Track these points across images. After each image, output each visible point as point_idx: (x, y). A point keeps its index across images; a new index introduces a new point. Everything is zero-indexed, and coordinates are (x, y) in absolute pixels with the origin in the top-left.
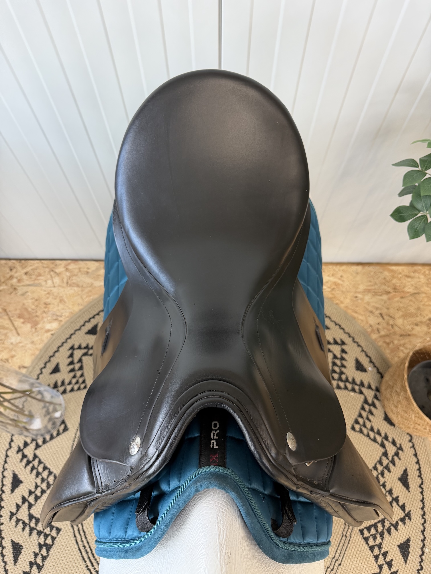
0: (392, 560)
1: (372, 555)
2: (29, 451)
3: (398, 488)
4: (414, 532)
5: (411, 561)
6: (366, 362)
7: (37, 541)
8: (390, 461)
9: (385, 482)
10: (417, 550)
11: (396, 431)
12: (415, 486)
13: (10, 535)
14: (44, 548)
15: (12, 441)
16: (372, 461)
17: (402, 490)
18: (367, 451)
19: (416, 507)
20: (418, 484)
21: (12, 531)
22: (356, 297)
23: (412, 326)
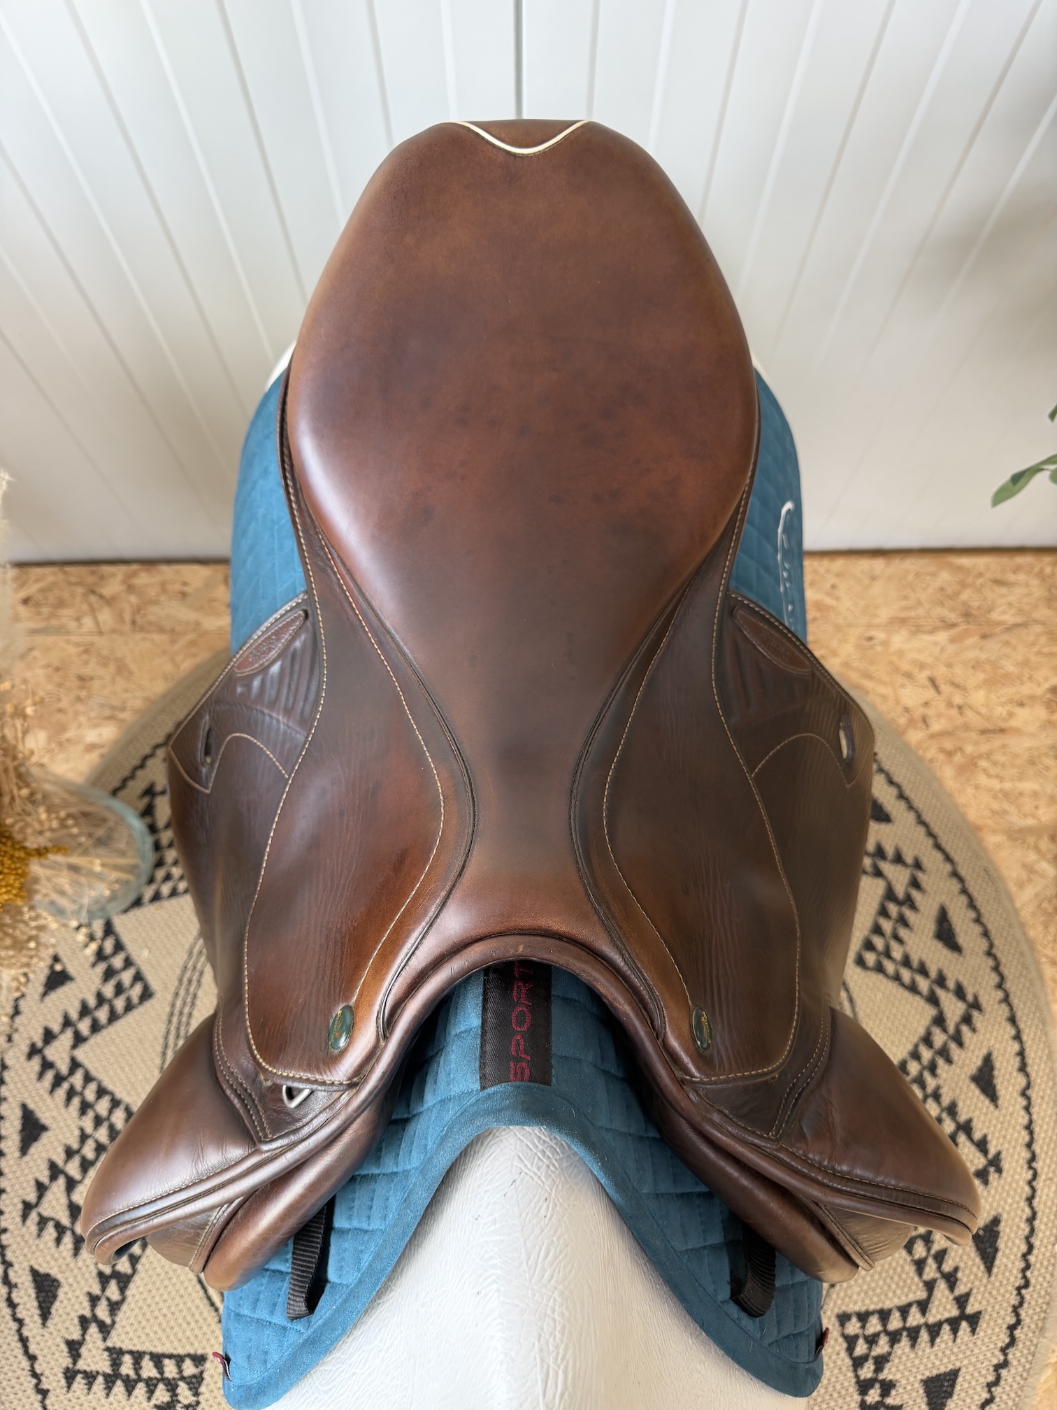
0: (956, 1269)
1: (909, 1259)
2: (59, 1053)
3: (971, 1099)
4: (1010, 1201)
5: (1003, 1268)
6: (888, 797)
7: (94, 1267)
8: (950, 1037)
9: (938, 1088)
10: (1017, 1242)
11: (966, 965)
12: (1011, 1094)
13: (25, 1255)
14: (113, 1283)
15: (13, 1028)
16: (907, 1038)
17: (980, 1104)
18: (895, 1015)
19: (1013, 1143)
20: (1019, 1088)
21: (30, 1247)
22: (870, 639)
23: (1008, 707)
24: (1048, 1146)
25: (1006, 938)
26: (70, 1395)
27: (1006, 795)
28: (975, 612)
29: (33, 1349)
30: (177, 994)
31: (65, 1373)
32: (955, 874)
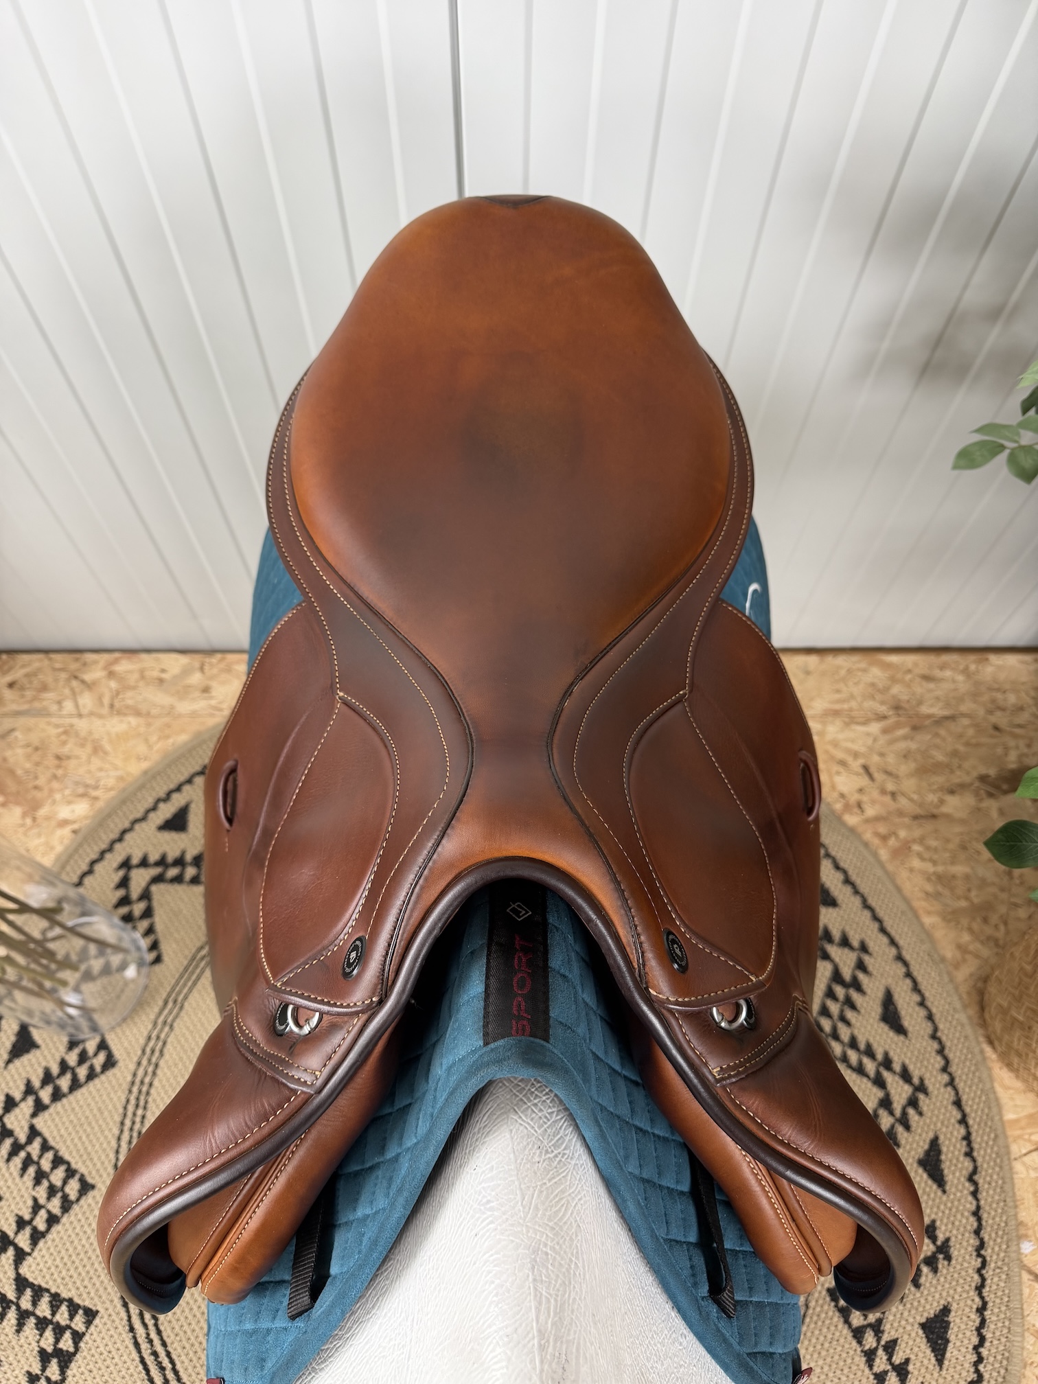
0: (907, 1361)
1: (859, 1349)
4: (959, 1289)
5: (954, 1360)
6: (835, 882)
7: (36, 1344)
8: (897, 1120)
10: (968, 1333)
11: (911, 1047)
12: (959, 1179)
14: (54, 1363)
17: (928, 1189)
19: (962, 1229)
20: (966, 1173)
23: (940, 794)
24: (997, 1233)
25: (950, 1022)
27: (940, 878)
28: (904, 706)
30: (139, 1064)
32: (900, 958)
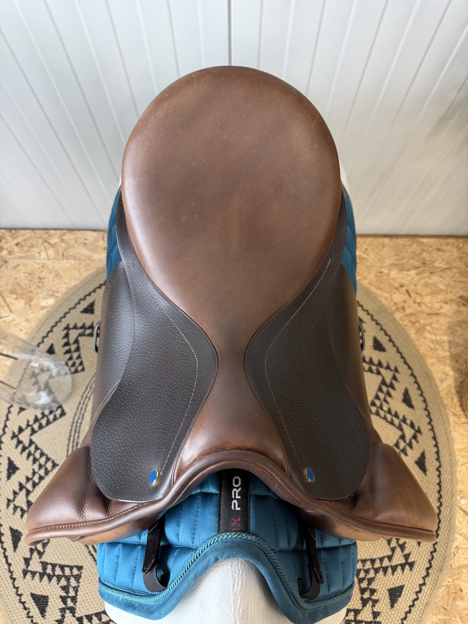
2: (25, 437)
3: (415, 472)
6: (385, 341)
8: (407, 444)
11: (415, 413)
12: (432, 470)
13: (8, 522)
15: (6, 426)
17: (418, 474)
19: (432, 490)
20: (436, 467)
21: (10, 518)
22: (381, 272)
23: (441, 304)
24: (447, 492)
25: (434, 403)
26: (25, 581)
27: (438, 342)
28: (427, 262)
29: (10, 561)
30: (76, 414)
31: (23, 572)
32: (412, 375)
